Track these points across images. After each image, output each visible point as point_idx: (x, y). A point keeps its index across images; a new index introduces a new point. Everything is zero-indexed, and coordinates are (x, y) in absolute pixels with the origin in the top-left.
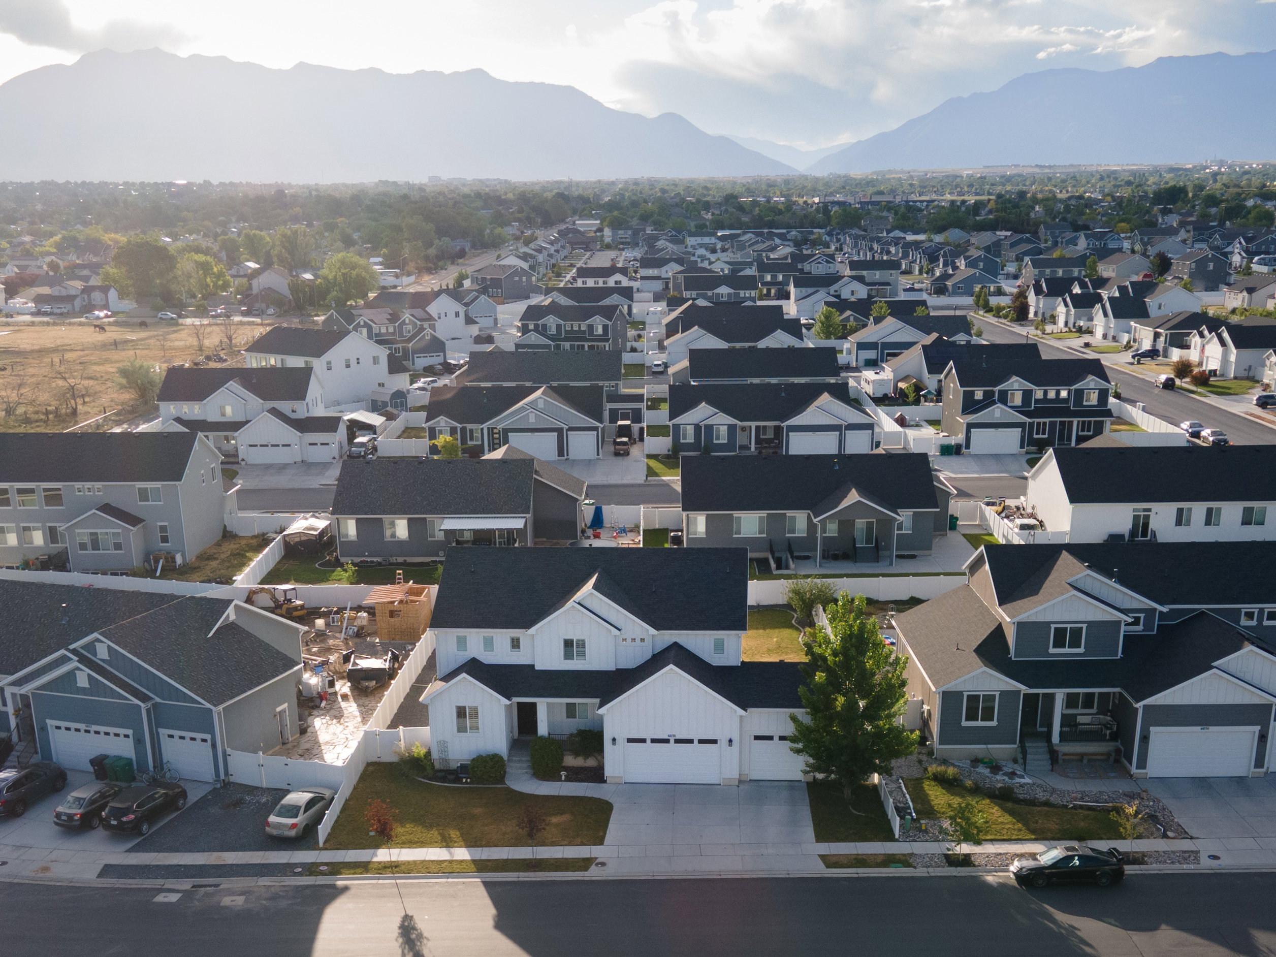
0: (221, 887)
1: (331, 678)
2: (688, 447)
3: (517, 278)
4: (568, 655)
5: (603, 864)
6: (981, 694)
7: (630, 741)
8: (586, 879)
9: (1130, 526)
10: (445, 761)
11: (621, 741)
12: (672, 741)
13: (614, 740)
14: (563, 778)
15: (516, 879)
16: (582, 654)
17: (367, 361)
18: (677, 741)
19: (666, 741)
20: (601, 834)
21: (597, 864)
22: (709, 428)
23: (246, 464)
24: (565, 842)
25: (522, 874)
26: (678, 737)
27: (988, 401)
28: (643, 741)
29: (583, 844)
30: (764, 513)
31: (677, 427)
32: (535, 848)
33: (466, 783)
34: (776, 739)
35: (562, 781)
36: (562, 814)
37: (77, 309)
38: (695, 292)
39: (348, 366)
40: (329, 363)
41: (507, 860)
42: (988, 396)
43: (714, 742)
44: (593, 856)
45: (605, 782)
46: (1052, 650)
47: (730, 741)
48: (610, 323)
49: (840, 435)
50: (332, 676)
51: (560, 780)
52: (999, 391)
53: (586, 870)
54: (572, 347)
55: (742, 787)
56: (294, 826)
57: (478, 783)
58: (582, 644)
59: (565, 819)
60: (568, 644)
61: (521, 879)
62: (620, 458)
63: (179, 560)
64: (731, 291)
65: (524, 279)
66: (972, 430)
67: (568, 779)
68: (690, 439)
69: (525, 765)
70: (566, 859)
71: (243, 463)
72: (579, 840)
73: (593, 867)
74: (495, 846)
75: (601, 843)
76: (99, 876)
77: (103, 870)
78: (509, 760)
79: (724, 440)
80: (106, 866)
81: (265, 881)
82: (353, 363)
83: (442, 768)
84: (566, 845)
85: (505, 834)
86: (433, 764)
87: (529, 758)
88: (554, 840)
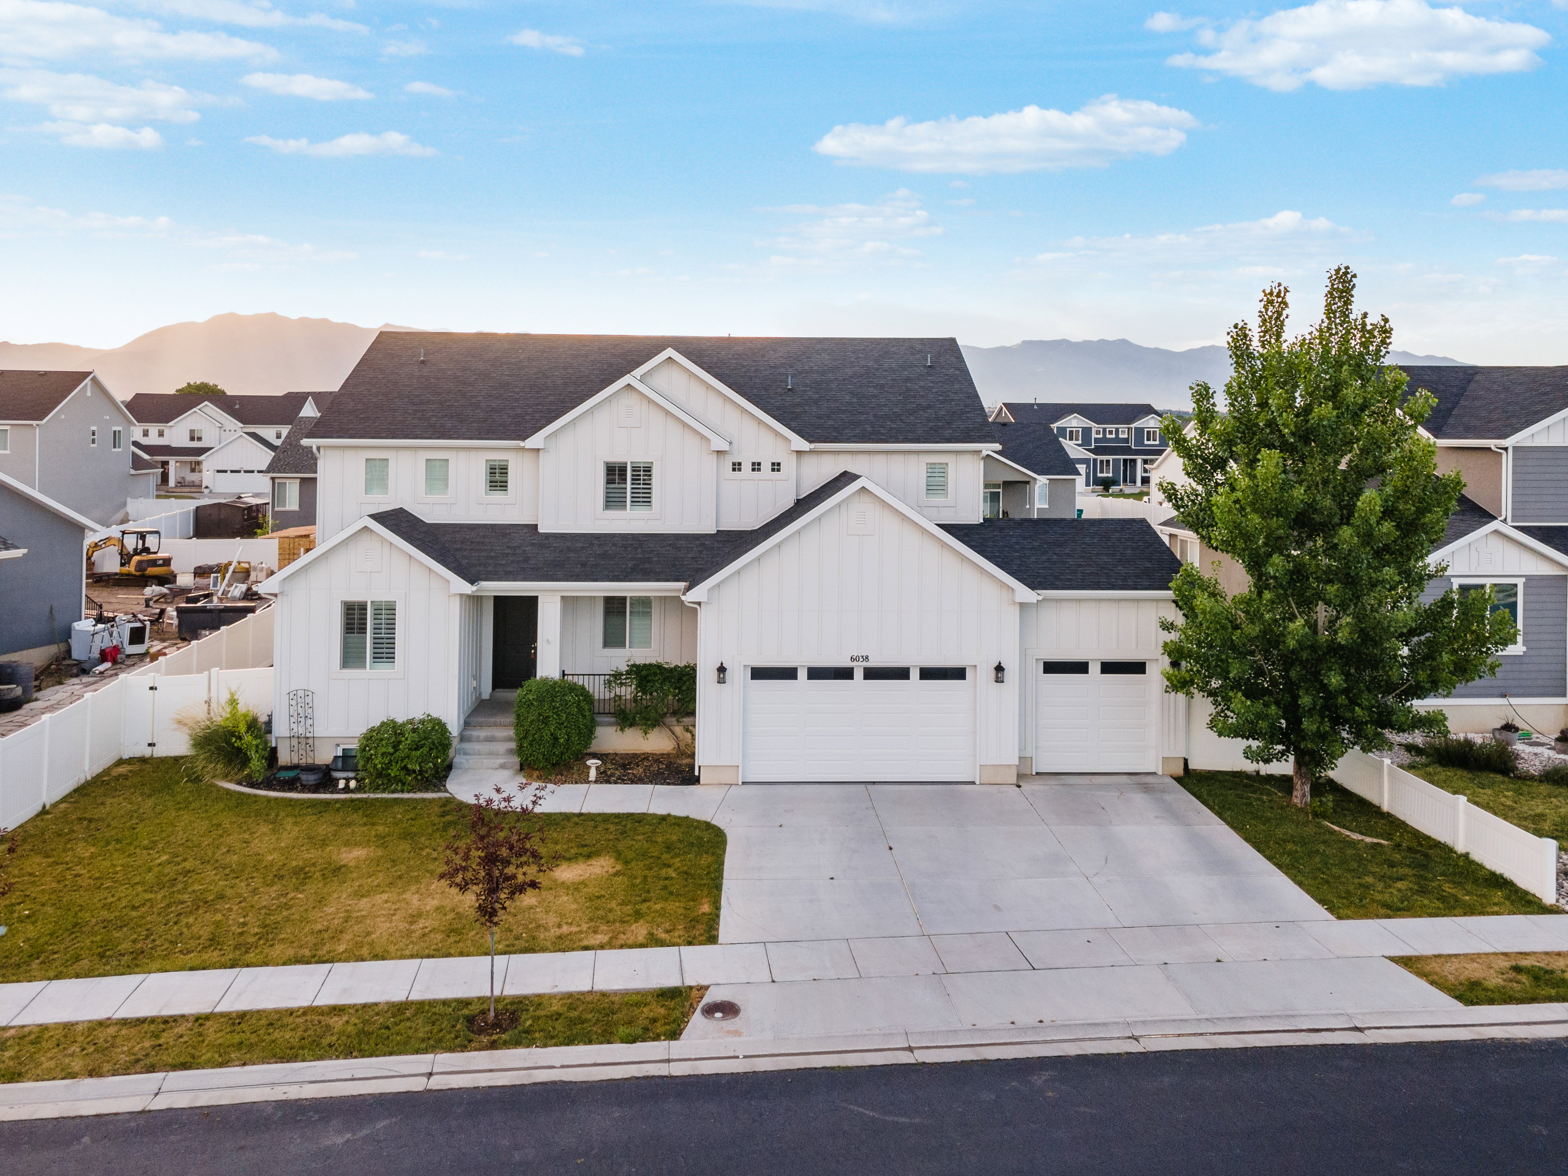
1: (138, 625)
4: (613, 501)
5: (728, 1009)
6: (1488, 582)
7: (759, 673)
8: (678, 1070)
10: (306, 741)
11: (738, 674)
12: (859, 674)
13: (722, 669)
14: (593, 774)
15: (417, 1085)
16: (643, 498)
18: (871, 674)
19: (845, 674)
20: (706, 908)
21: (710, 1010)
23: (210, 492)
24: (600, 938)
25: (445, 1060)
26: (872, 664)
28: (789, 674)
29: (653, 941)
32: (500, 961)
33: (347, 789)
34: (1095, 669)
35: (589, 782)
36: (589, 856)
41: (399, 1009)
43: (958, 674)
44: (690, 982)
45: (696, 781)
47: (999, 669)
50: (142, 621)
51: (584, 779)
52: (1058, 428)
53: (674, 1035)
55: (1025, 786)
57: (376, 789)
58: (644, 473)
59: (598, 870)
60: (615, 473)
61: (437, 1083)
67: (604, 778)
69: (503, 747)
70: (604, 994)
71: (206, 491)
72: (640, 930)
73: (697, 1018)
74: (376, 957)
75: (712, 939)
78: (463, 738)
83: (295, 761)
84: (602, 947)
85: (414, 918)
86: (274, 750)
87: (511, 732)
88: (565, 929)
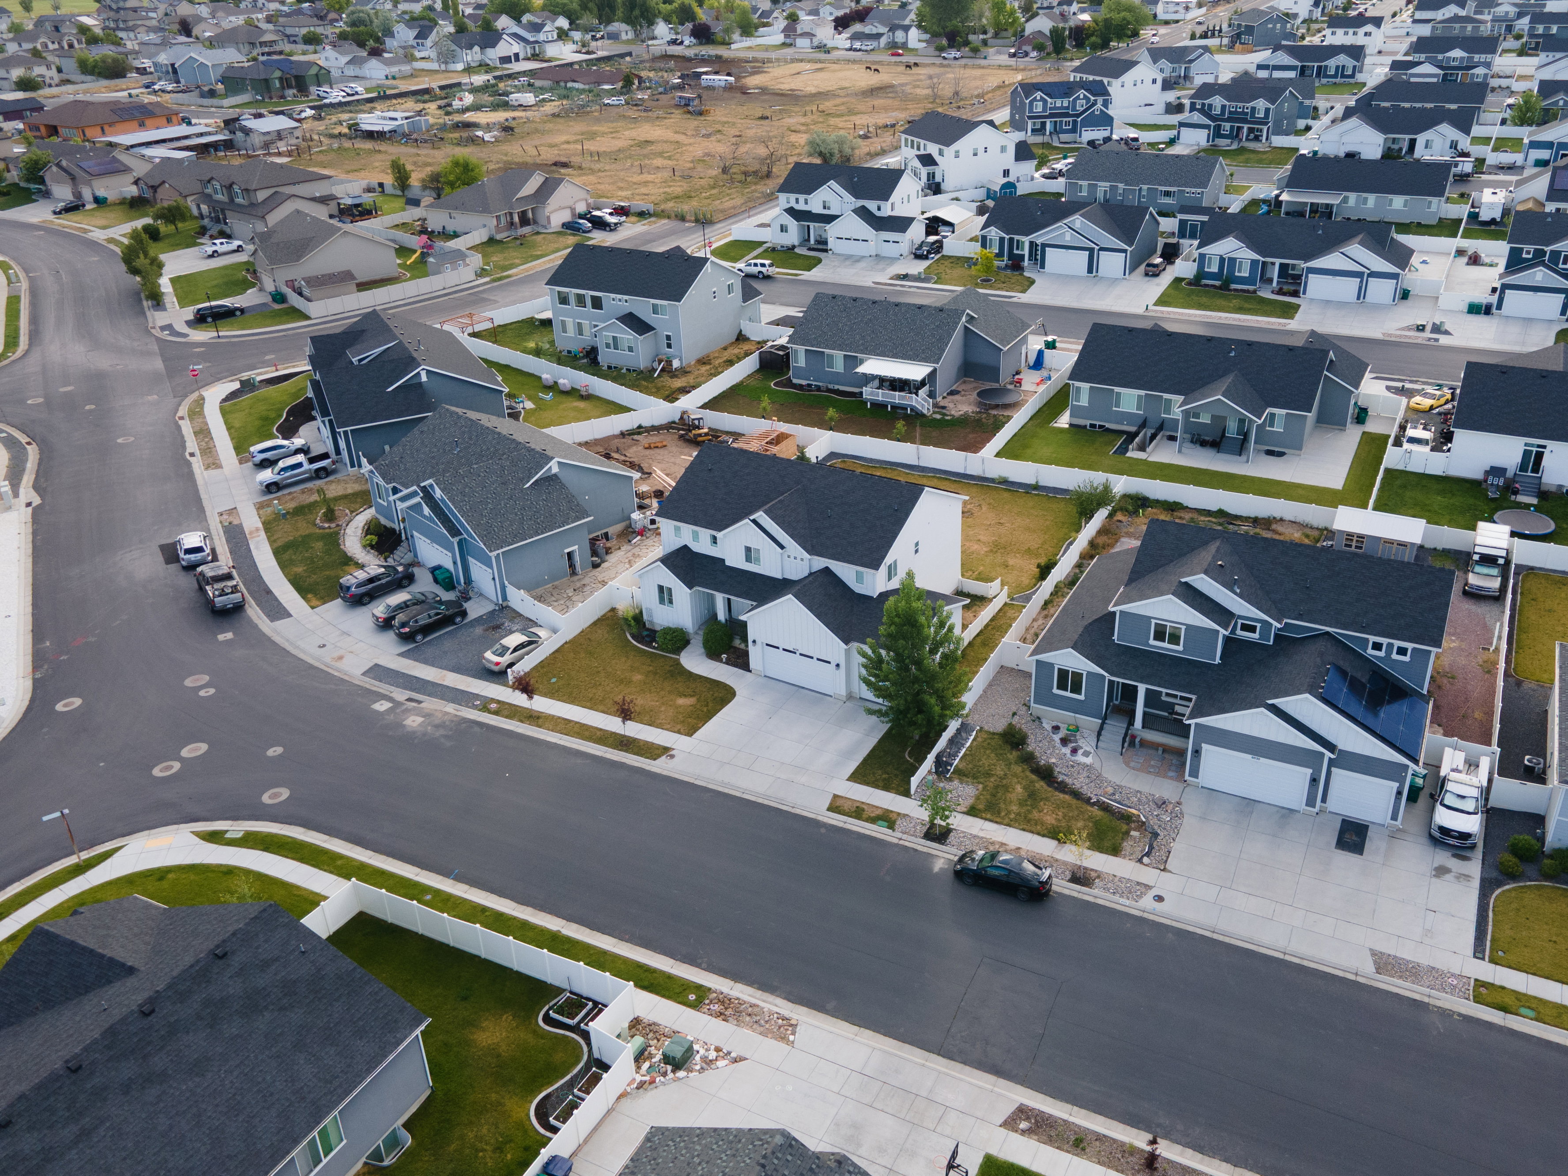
0: (422, 705)
2: (1212, 276)
3: (1270, 26)
4: (747, 558)
5: (672, 757)
6: (1071, 669)
7: (767, 645)
8: (648, 768)
9: (1519, 460)
10: (652, 623)
11: (761, 643)
12: (798, 654)
13: (755, 640)
14: (724, 660)
16: (757, 561)
17: (994, 149)
18: (802, 655)
19: (794, 652)
22: (1232, 260)
24: (668, 727)
26: (801, 652)
27: (1530, 265)
28: (777, 648)
29: (678, 731)
30: (1142, 393)
31: (1202, 256)
33: (654, 647)
36: (692, 696)
37: (882, 45)
38: (1423, 56)
39: (975, 154)
40: (957, 152)
42: (1539, 254)
43: (828, 662)
45: (750, 671)
46: (1152, 642)
47: (838, 665)
48: (1272, 107)
49: (1361, 282)
51: (721, 661)
52: (1552, 251)
54: (1232, 127)
55: (847, 703)
56: (498, 664)
57: (660, 650)
58: (757, 553)
59: (689, 703)
60: (748, 550)
62: (1147, 278)
63: (676, 364)
64: (1465, 55)
65: (1278, 26)
66: (1507, 291)
67: (727, 661)
68: (1214, 269)
69: (702, 644)
70: (653, 744)
72: (678, 727)
75: (691, 735)
76: (364, 674)
77: (371, 669)
78: (696, 633)
79: (1245, 274)
80: (376, 665)
81: (450, 708)
82: (981, 151)
83: (650, 628)
84: (666, 729)
86: (644, 623)
88: (663, 721)
